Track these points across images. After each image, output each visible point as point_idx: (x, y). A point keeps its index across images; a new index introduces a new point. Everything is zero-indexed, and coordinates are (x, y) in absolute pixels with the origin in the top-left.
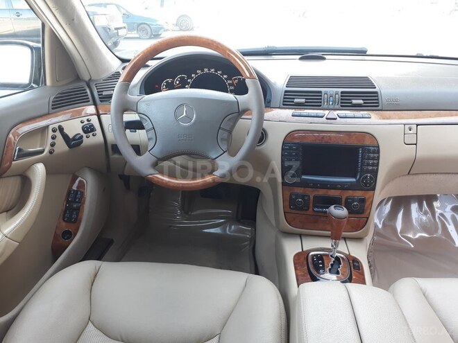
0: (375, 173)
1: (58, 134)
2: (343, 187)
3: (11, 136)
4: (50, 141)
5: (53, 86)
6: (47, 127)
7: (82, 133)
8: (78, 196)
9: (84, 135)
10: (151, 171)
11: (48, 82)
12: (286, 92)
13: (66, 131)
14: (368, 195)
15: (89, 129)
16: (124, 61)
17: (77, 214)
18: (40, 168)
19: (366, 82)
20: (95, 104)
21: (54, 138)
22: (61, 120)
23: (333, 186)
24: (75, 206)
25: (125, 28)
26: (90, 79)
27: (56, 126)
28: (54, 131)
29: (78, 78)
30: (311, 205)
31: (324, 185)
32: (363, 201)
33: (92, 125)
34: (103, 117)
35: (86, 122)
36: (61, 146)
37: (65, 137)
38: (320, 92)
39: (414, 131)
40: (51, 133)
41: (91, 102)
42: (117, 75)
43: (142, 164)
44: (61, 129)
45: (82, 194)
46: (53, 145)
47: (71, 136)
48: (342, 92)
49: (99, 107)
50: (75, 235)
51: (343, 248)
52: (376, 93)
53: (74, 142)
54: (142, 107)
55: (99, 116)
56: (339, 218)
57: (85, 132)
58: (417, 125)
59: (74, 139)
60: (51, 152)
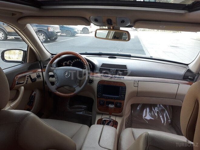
0: (125, 95)
1: (29, 78)
2: (115, 99)
3: (15, 78)
4: (26, 80)
5: (29, 63)
6: (26, 75)
7: (36, 78)
8: (33, 97)
9: (37, 78)
10: (55, 91)
11: (28, 62)
12: (100, 68)
13: (31, 77)
14: (122, 102)
15: (39, 76)
16: (52, 54)
17: (32, 103)
18: (23, 88)
19: (125, 67)
20: (41, 69)
21: (27, 79)
22: (30, 73)
23: (112, 98)
24: (32, 100)
25: (60, 32)
26: (41, 61)
27: (29, 75)
28: (28, 77)
29: (37, 60)
30: (105, 104)
31: (109, 98)
32: (121, 103)
33: (40, 75)
34: (43, 73)
35: (38, 74)
36: (30, 81)
37: (31, 78)
38: (110, 69)
39: (137, 83)
40: (27, 77)
41: (40, 68)
42: (50, 59)
43: (53, 88)
44: (30, 76)
45: (35, 97)
46: (27, 81)
47: (33, 79)
48: (116, 70)
49: (43, 69)
50: (31, 110)
51: (113, 118)
52: (127, 70)
53: (33, 80)
54: (55, 71)
55: (42, 72)
56: (111, 108)
57: (37, 77)
58: (138, 81)
59: (34, 79)
60: (26, 83)
